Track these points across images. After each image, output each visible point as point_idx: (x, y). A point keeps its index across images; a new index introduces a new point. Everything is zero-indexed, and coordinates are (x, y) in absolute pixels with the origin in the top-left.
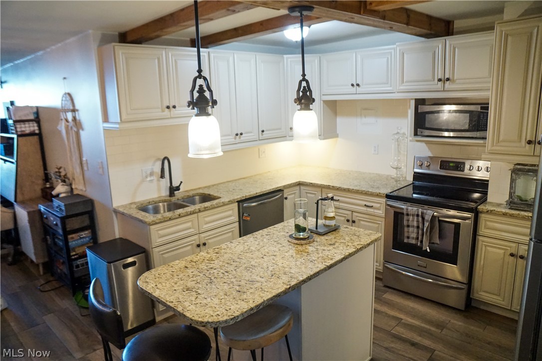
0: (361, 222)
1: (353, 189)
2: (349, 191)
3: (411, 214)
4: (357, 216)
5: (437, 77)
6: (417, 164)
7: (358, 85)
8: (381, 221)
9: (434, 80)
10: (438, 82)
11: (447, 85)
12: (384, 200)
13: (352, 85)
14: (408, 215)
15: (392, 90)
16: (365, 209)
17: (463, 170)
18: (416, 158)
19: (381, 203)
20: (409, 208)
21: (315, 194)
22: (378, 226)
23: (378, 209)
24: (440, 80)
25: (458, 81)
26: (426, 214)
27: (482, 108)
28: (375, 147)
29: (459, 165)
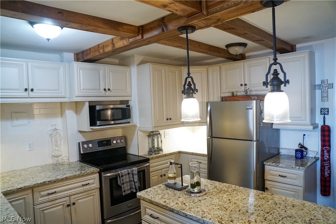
0: (78, 201)
1: (71, 176)
2: (67, 179)
3: (124, 175)
4: (75, 198)
5: (102, 88)
6: (83, 147)
7: (32, 90)
8: (96, 192)
9: (100, 90)
10: (103, 91)
11: (108, 93)
12: (98, 175)
13: (26, 90)
14: (122, 176)
15: (63, 95)
16: (82, 188)
17: (111, 145)
18: (81, 143)
19: (94, 178)
20: (122, 171)
21: (24, 198)
22: (93, 198)
23: (93, 183)
24: (105, 90)
25: (113, 91)
26: (133, 171)
27: (127, 106)
28: (30, 145)
29: (108, 142)
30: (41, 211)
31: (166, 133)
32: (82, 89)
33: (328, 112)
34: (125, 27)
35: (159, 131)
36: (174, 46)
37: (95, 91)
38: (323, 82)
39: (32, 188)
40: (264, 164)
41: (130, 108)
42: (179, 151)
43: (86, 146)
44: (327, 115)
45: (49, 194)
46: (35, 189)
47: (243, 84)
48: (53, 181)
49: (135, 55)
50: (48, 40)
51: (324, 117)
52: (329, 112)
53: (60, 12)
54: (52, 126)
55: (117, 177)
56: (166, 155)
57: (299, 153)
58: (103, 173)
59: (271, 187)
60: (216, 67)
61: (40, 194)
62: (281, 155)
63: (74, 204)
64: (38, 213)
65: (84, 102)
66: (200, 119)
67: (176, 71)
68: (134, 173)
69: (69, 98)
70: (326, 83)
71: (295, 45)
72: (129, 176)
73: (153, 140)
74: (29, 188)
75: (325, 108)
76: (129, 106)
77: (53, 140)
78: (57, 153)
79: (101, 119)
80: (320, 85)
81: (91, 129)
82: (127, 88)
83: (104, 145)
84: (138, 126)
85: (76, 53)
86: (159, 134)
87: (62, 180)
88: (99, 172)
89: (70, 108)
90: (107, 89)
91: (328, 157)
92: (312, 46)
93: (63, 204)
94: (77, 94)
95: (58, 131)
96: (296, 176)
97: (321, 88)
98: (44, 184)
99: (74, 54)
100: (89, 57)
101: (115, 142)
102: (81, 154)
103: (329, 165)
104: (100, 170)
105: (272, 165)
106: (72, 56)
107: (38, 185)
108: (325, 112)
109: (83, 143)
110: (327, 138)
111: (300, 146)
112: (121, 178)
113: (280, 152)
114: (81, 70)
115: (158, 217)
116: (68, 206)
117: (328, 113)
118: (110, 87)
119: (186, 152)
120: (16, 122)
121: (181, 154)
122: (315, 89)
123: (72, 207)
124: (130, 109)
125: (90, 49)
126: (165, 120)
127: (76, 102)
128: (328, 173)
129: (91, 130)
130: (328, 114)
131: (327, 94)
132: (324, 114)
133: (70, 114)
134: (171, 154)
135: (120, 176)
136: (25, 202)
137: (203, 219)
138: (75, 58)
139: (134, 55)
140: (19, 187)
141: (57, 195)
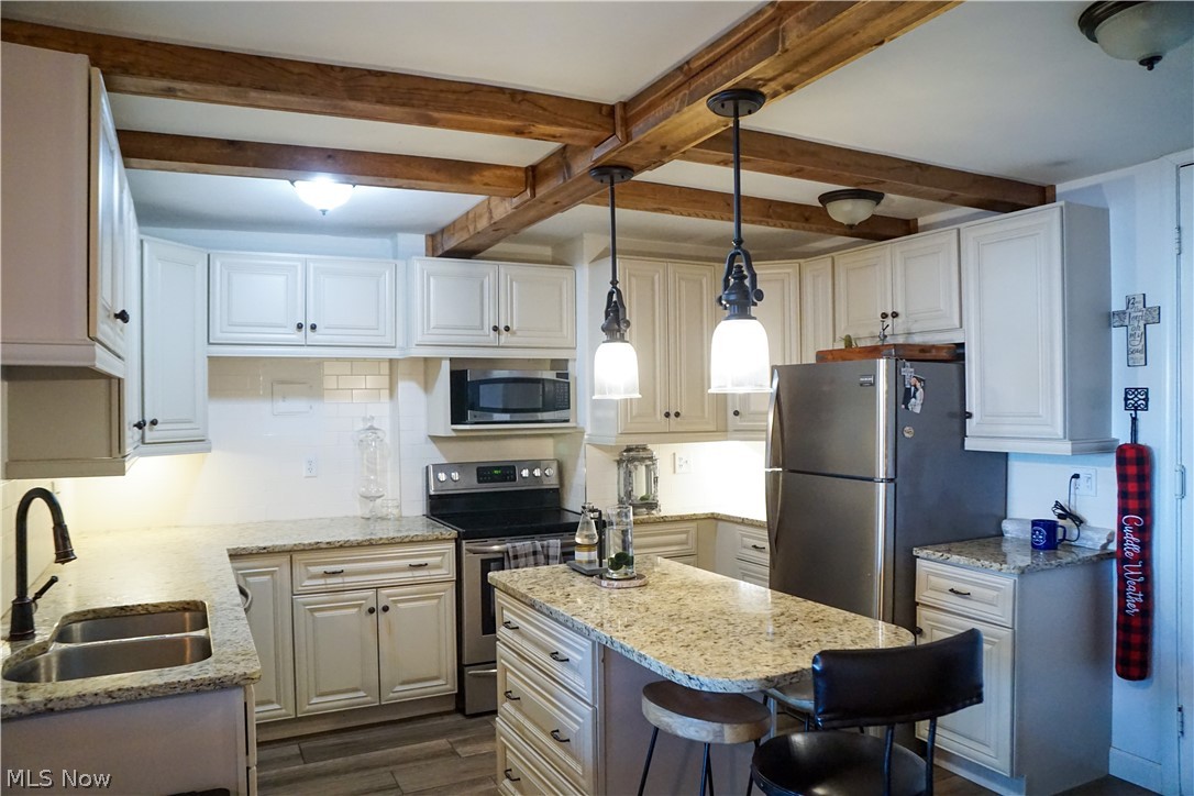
0: (397, 605)
3: (522, 555)
4: (389, 596)
5: (489, 322)
6: (437, 479)
7: (313, 327)
8: (444, 591)
9: (482, 329)
10: (492, 331)
11: (505, 338)
12: (452, 545)
13: (300, 326)
14: (516, 557)
15: (388, 340)
16: (409, 574)
17: (515, 480)
18: (431, 468)
19: (443, 554)
20: (517, 544)
21: (272, 573)
22: (439, 603)
23: (438, 567)
24: (496, 329)
25: (519, 333)
26: (548, 547)
27: (558, 375)
28: (310, 462)
29: (508, 471)
30: (308, 612)
31: (681, 459)
32: (432, 325)
33: (1146, 400)
34: (486, 173)
35: (649, 447)
36: (646, 210)
37: (471, 332)
38: (1130, 301)
39: (290, 552)
40: (914, 554)
41: (571, 380)
42: (713, 514)
43: (442, 477)
44: (1142, 410)
45: (328, 574)
46: (295, 556)
47: (889, 312)
48: (338, 545)
49: (585, 235)
50: (324, 212)
51: (1134, 420)
52: (1150, 403)
53: (330, 157)
54: (364, 419)
55: (503, 559)
56: (664, 520)
57: (1040, 531)
58: (464, 542)
59: (933, 627)
60: (824, 263)
61: (308, 571)
62: (1007, 540)
63: (386, 609)
64: (300, 612)
65: (439, 360)
66: (640, 396)
67: (705, 275)
68: (551, 552)
69: (402, 349)
70: (1141, 306)
71: (1053, 187)
72: (535, 559)
73: (629, 474)
74: (283, 552)
75: (1136, 389)
76: (566, 376)
77: (365, 456)
78: (373, 491)
79: (481, 405)
80: (1124, 313)
81: (454, 430)
82: (561, 326)
83: (494, 479)
84: (588, 430)
85: (430, 233)
86: (651, 458)
87: (359, 545)
88: (456, 540)
89: (410, 376)
90: (502, 328)
91: (1137, 549)
92: (1098, 187)
93: (360, 606)
94: (418, 338)
95: (380, 434)
96: (995, 593)
97: (1126, 322)
98: (316, 548)
99: (426, 236)
100: (451, 244)
101: (525, 473)
102: (430, 496)
103: (1140, 576)
104: (459, 532)
105: (933, 557)
106: (420, 240)
107: (302, 547)
108: (1137, 400)
109: (438, 468)
110: (1133, 487)
111: (1060, 511)
112: (512, 562)
113: (1003, 529)
114: (432, 279)
115: (517, 628)
116: (371, 611)
117: (1147, 406)
118: (512, 323)
119: (729, 517)
120: (282, 406)
121: (720, 523)
122: (1110, 325)
123: (383, 616)
124: (569, 383)
125: (454, 223)
126: (660, 416)
127: (426, 359)
128: (1136, 603)
129: (454, 434)
130: (1146, 408)
131: (1143, 342)
132: (1136, 409)
133: (408, 389)
134: (682, 519)
135: (511, 555)
136: (274, 583)
137: (574, 618)
138: (427, 250)
139: (582, 234)
140: (263, 545)
141: (347, 579)
